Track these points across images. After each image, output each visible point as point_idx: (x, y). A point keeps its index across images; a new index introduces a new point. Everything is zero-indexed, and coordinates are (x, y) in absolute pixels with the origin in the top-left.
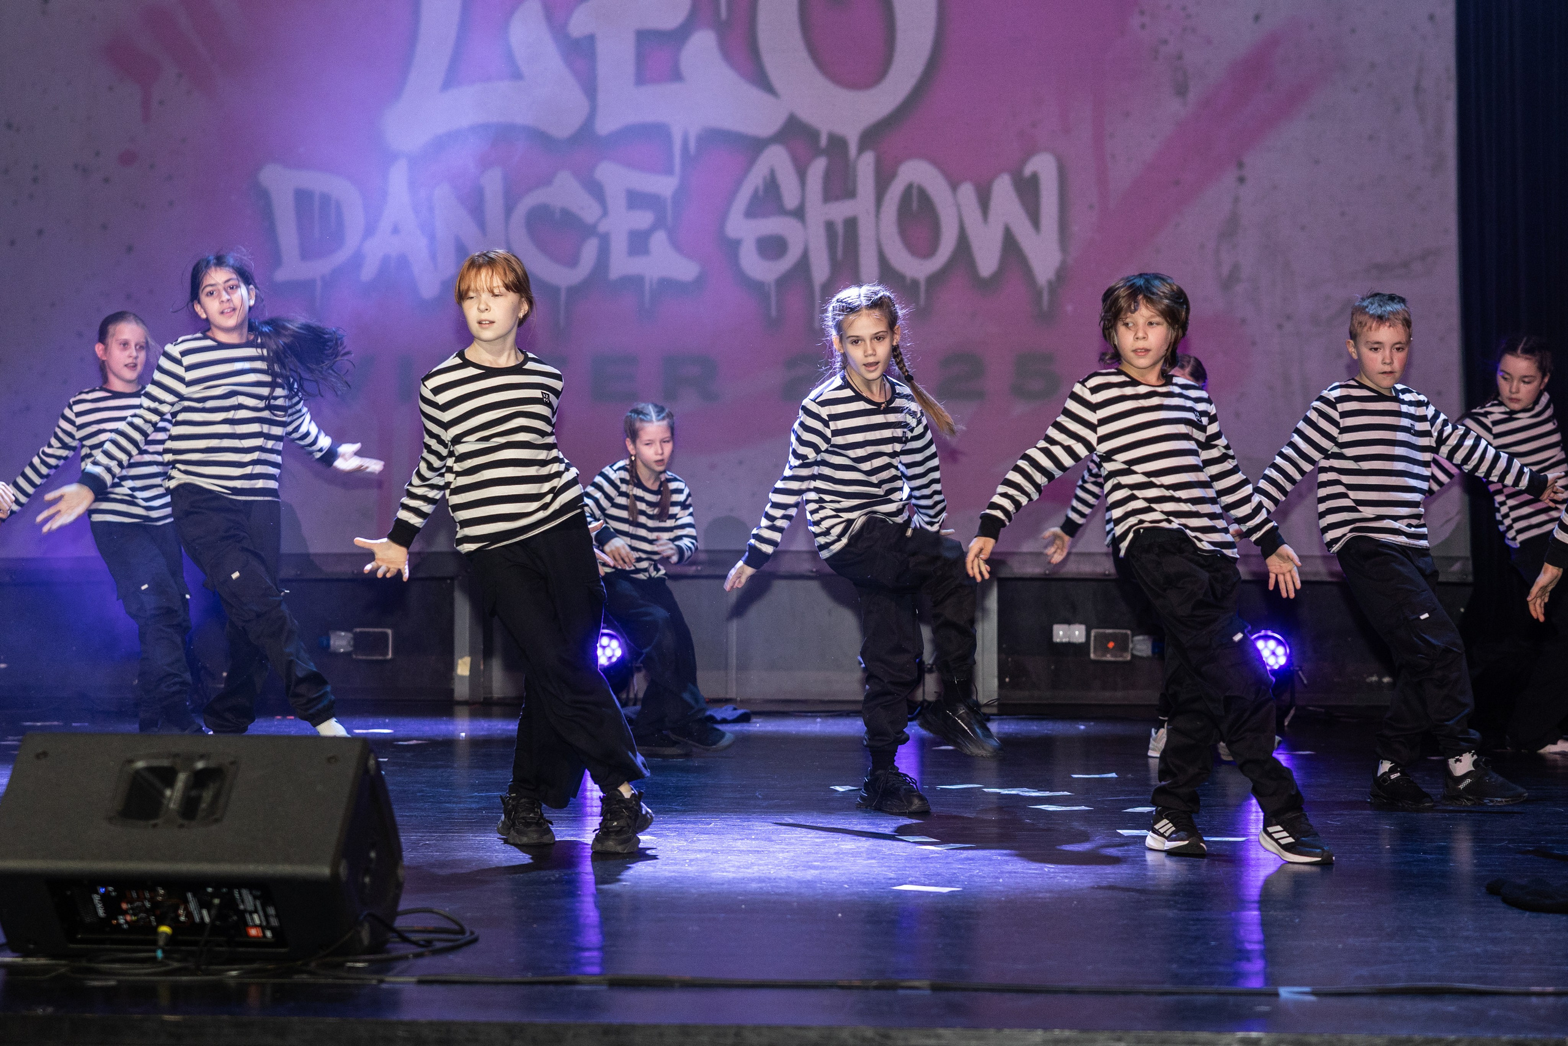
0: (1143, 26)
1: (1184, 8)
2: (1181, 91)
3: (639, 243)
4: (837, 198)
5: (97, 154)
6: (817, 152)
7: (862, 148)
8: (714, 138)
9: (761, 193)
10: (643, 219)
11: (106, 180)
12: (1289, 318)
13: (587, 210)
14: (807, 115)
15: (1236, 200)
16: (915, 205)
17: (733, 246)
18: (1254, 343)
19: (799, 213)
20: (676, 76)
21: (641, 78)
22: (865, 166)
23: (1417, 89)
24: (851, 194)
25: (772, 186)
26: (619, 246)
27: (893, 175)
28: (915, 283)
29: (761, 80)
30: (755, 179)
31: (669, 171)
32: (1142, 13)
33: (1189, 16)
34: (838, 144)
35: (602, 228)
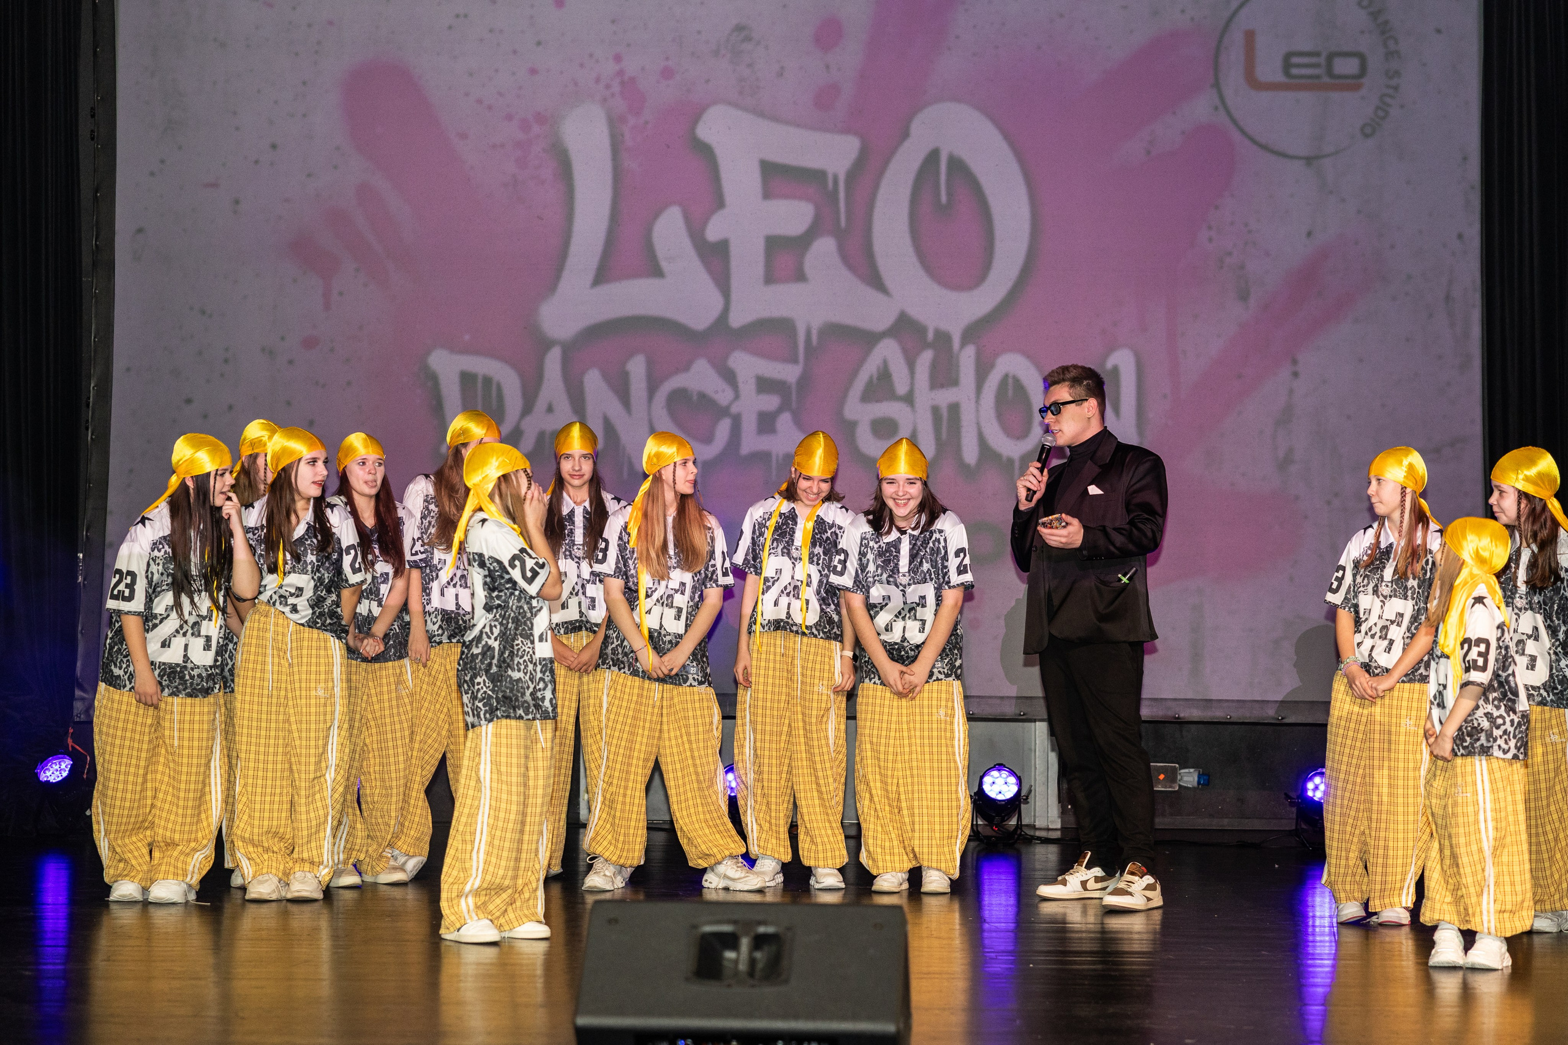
0: (1210, 240)
1: (1246, 225)
2: (1244, 296)
3: (766, 423)
4: (942, 386)
5: (283, 339)
6: (926, 345)
7: (963, 344)
8: (836, 332)
9: (875, 381)
10: (771, 402)
11: (291, 362)
12: (1336, 495)
13: (723, 395)
14: (914, 312)
15: (1291, 391)
16: (1010, 393)
17: (850, 427)
18: (1306, 517)
19: (909, 399)
20: (800, 276)
21: (770, 279)
22: (967, 358)
23: (1448, 298)
24: (954, 382)
25: (885, 375)
26: (749, 424)
27: (992, 366)
28: (1010, 461)
29: (875, 281)
30: (870, 368)
31: (794, 360)
32: (1210, 228)
33: (1250, 232)
34: (943, 339)
35: (734, 409)
